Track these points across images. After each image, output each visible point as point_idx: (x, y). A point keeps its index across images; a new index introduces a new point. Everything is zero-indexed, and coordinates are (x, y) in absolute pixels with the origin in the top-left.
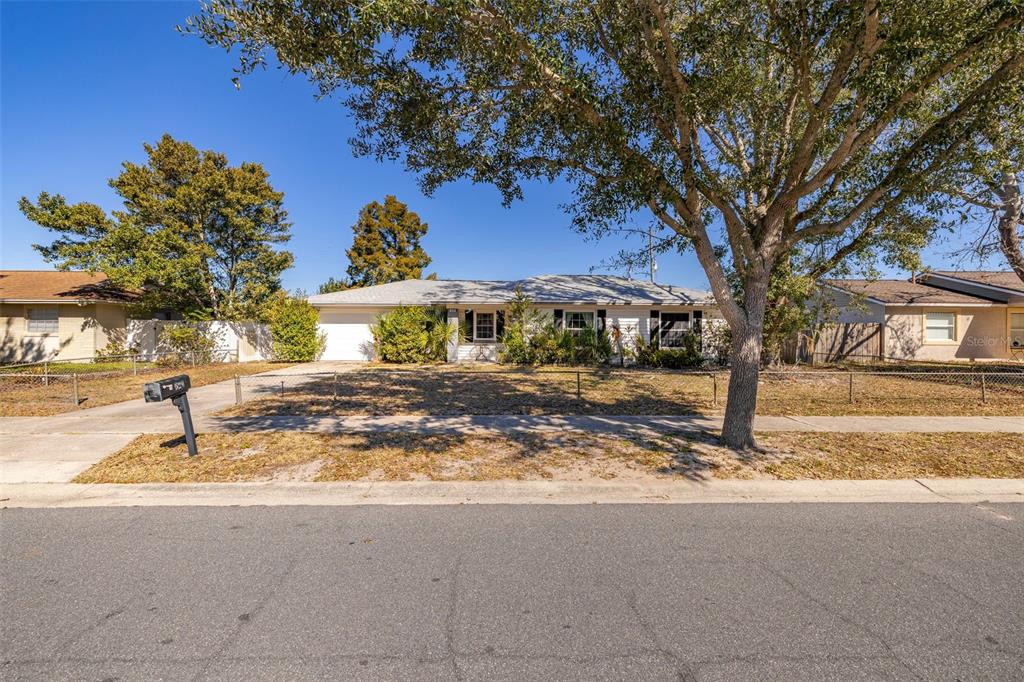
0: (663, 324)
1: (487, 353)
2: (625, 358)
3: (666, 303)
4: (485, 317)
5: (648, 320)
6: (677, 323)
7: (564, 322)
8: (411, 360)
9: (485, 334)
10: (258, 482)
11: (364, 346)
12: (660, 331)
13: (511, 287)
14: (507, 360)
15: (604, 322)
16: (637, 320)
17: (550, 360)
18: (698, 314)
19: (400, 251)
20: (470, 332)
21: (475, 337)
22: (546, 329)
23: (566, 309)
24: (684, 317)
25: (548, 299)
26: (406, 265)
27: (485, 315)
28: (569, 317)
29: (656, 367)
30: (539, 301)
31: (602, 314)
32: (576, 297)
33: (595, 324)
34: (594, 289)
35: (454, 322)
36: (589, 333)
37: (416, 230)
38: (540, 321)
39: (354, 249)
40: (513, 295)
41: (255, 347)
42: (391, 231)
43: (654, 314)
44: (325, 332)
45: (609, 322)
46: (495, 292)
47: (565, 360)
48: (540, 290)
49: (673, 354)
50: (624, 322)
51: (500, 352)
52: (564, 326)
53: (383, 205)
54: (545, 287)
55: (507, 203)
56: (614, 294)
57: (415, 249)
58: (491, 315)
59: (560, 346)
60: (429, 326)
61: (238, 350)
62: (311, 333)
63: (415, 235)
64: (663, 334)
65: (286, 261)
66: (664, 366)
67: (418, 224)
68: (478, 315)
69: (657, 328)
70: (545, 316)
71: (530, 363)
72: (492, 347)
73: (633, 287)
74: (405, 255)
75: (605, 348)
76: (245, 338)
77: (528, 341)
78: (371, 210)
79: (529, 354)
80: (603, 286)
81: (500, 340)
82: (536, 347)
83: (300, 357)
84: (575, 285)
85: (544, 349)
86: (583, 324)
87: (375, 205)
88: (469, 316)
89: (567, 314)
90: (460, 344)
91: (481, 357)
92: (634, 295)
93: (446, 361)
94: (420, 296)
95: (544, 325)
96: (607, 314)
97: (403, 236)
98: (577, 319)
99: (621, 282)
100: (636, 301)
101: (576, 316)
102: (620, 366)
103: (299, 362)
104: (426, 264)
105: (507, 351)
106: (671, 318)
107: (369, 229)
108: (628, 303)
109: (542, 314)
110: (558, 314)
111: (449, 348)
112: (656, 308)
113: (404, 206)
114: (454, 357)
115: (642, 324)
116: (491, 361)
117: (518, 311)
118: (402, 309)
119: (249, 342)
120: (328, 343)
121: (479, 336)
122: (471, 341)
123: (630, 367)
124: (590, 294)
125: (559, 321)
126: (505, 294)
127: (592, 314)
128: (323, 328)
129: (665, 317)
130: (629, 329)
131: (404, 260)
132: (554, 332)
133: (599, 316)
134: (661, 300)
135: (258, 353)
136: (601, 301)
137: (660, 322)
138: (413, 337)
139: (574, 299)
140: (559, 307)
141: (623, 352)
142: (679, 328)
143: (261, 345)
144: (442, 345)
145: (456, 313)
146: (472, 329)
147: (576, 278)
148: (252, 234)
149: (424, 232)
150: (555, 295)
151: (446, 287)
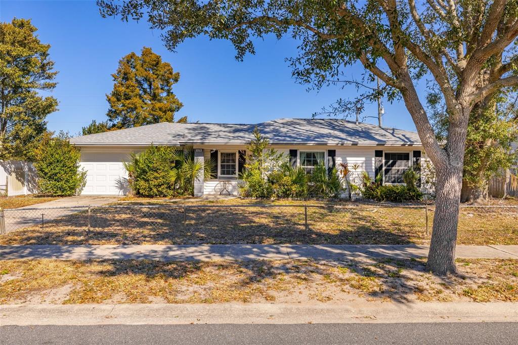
0: (386, 163)
1: (230, 188)
2: (353, 193)
3: (388, 144)
4: (229, 156)
5: (373, 159)
6: (399, 162)
7: (298, 161)
8: (161, 194)
9: (228, 171)
10: (14, 305)
11: (119, 182)
12: (384, 168)
13: (251, 129)
14: (248, 195)
15: (334, 161)
16: (364, 159)
17: (286, 195)
18: (417, 154)
19: (155, 97)
20: (214, 170)
21: (219, 174)
22: (282, 167)
23: (300, 149)
24: (406, 157)
25: (284, 140)
26: (160, 109)
27: (229, 155)
28: (304, 156)
29: (380, 201)
30: (276, 142)
31: (332, 153)
32: (309, 139)
33: (326, 162)
34: (326, 131)
35: (200, 160)
36: (320, 170)
37: (169, 78)
38: (277, 160)
39: (114, 94)
40: (253, 136)
41: (23, 183)
42: (147, 79)
43: (378, 154)
44: (85, 170)
45: (339, 160)
46: (237, 134)
47: (299, 195)
48: (277, 132)
49: (395, 189)
50: (351, 161)
51: (242, 187)
52: (298, 165)
53: (140, 56)
54: (282, 129)
55: (240, 56)
56: (343, 135)
57: (168, 95)
58: (233, 154)
59: (294, 182)
60: (178, 165)
61: (7, 186)
62: (73, 170)
63: (168, 82)
64: (387, 171)
65: (50, 106)
66: (387, 200)
67: (171, 73)
68: (222, 154)
69: (381, 167)
70: (281, 156)
71: (268, 197)
72: (234, 183)
73: (360, 129)
74: (160, 101)
75: (334, 184)
76: (14, 175)
77: (266, 178)
78: (129, 60)
79: (267, 189)
80: (334, 128)
81: (241, 177)
82: (273, 183)
83: (63, 192)
84: (309, 128)
85: (280, 185)
86: (315, 163)
87: (132, 56)
88: (214, 155)
89: (301, 153)
90: (205, 180)
91: (224, 192)
92: (361, 137)
93: (193, 195)
94: (170, 138)
95: (280, 163)
96: (337, 153)
97: (158, 83)
98: (310, 158)
99: (350, 125)
100: (363, 142)
101: (309, 155)
102: (348, 200)
103: (62, 196)
104: (178, 109)
105: (247, 186)
106: (394, 157)
107: (126, 77)
108: (355, 144)
109: (278, 154)
110: (293, 153)
111: (196, 184)
112: (380, 148)
113: (158, 58)
114: (200, 192)
115: (368, 163)
116: (234, 196)
117: (257, 151)
118: (153, 149)
119: (17, 178)
120: (88, 179)
121: (223, 173)
122: (216, 177)
123: (357, 201)
124: (322, 136)
125: (293, 160)
126: (247, 136)
127: (323, 153)
128: (83, 166)
129: (388, 156)
130: (356, 167)
131: (158, 105)
132: (289, 170)
133: (329, 156)
134: (385, 141)
135: (25, 188)
136: (332, 142)
137: (384, 161)
138: (163, 174)
139: (306, 140)
140: (294, 148)
141: (350, 187)
142: (401, 166)
143: (28, 181)
144: (189, 181)
145: (202, 152)
146: (216, 166)
147: (309, 122)
148: (21, 82)
149: (176, 80)
150: (290, 137)
151: (194, 129)
